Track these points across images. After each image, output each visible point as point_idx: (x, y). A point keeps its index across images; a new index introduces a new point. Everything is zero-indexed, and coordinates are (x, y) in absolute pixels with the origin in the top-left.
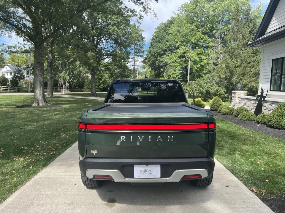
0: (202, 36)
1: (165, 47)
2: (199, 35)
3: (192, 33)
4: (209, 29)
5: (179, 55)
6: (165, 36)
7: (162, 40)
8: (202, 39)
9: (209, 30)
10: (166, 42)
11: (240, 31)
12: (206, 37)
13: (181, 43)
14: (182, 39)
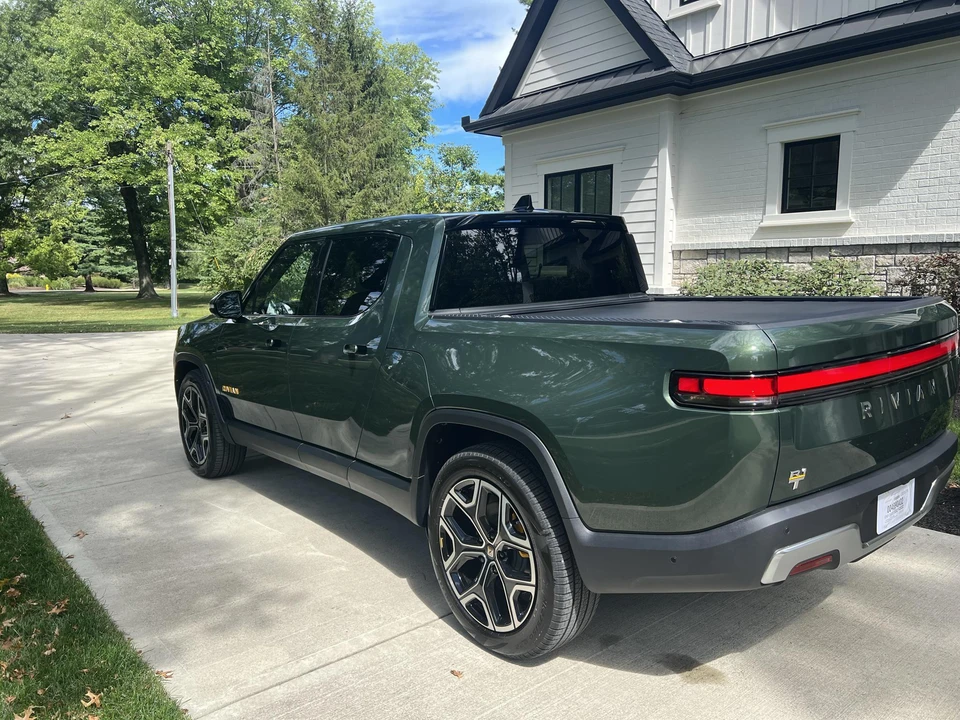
0: (195, 78)
1: (35, 104)
2: (183, 71)
3: (152, 61)
4: (216, 56)
5: (107, 140)
6: (24, 56)
7: (10, 70)
8: (195, 89)
9: (216, 60)
10: (36, 84)
11: (335, 80)
12: (208, 83)
13: (111, 94)
14: (116, 78)
